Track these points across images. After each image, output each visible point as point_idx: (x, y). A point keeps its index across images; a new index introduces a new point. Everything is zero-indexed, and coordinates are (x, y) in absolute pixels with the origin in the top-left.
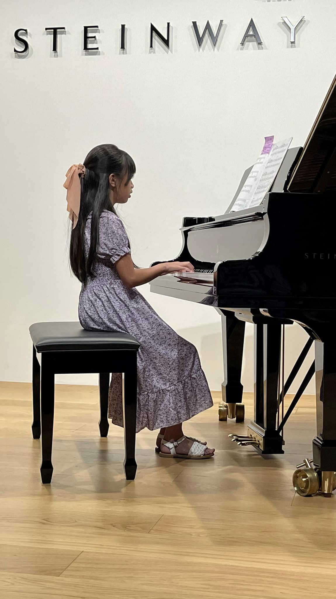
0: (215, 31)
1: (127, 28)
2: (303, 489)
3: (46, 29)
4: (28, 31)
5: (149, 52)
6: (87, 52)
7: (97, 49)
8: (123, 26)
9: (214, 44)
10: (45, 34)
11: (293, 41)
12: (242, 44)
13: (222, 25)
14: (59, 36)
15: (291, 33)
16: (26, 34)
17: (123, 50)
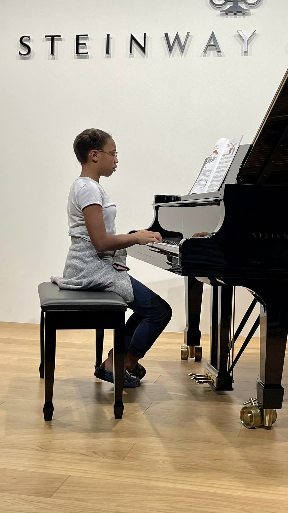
0: (183, 41)
1: (111, 37)
2: (248, 423)
3: (46, 36)
4: (31, 37)
5: (129, 57)
6: (78, 56)
7: (87, 53)
8: (108, 35)
9: (182, 51)
10: (44, 41)
11: (246, 50)
12: (205, 52)
13: (189, 36)
14: (56, 43)
15: (244, 44)
16: (29, 40)
17: (108, 55)
